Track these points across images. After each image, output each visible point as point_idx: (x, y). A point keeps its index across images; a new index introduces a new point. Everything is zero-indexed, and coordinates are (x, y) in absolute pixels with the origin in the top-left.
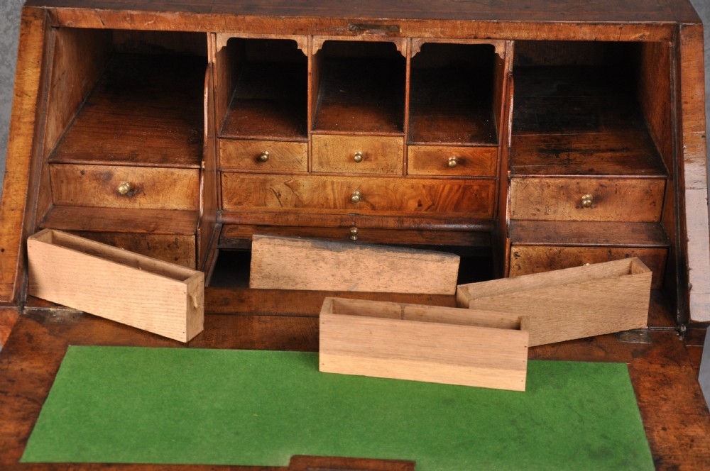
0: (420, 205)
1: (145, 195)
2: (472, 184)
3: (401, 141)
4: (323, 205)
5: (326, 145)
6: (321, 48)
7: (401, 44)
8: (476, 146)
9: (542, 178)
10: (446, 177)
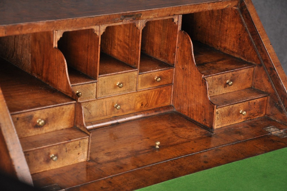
0: (142, 105)
1: (48, 124)
2: (163, 89)
3: (136, 73)
4: (101, 115)
5: (104, 82)
6: (104, 31)
7: (138, 23)
8: (164, 70)
9: (214, 75)
10: (153, 88)
